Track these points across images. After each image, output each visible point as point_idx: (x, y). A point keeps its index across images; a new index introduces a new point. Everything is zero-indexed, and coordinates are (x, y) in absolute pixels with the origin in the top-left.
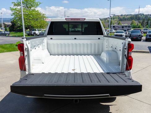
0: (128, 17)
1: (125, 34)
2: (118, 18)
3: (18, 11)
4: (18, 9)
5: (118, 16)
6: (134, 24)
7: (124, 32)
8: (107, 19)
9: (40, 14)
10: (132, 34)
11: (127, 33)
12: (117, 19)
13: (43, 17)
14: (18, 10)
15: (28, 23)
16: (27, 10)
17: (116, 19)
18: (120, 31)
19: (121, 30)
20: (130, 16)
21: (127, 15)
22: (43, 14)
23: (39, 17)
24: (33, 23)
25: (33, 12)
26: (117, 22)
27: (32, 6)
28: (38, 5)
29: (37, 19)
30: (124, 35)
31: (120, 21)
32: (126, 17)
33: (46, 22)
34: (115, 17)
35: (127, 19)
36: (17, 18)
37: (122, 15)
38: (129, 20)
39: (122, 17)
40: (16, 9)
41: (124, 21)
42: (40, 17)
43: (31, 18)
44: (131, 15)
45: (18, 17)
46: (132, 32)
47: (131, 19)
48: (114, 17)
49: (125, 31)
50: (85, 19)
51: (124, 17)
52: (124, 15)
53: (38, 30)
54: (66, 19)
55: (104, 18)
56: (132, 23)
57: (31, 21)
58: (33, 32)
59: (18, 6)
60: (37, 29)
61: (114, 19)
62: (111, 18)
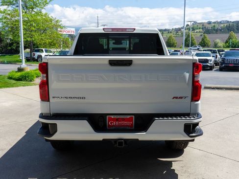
0: (223, 25)
1: (213, 59)
2: (202, 28)
3: (9, 14)
4: (9, 10)
5: (203, 24)
6: (234, 40)
7: (212, 55)
8: (180, 29)
9: (51, 20)
10: (227, 58)
11: (219, 56)
12: (201, 30)
13: (57, 25)
14: (9, 12)
15: (28, 37)
16: (26, 13)
17: (198, 30)
18: (205, 52)
19: (206, 50)
20: (225, 25)
21: (220, 23)
22: (56, 20)
23: (49, 27)
24: (37, 38)
25: (39, 17)
26: (201, 35)
27: (36, 5)
28: (48, 3)
29: (45, 30)
30: (211, 61)
31: (206, 35)
32: (217, 26)
33: (62, 35)
34: (196, 26)
35: (221, 30)
36: (7, 28)
37: (209, 23)
38: (224, 32)
39: (210, 27)
40: (5, 10)
41: (213, 33)
42: (50, 25)
43: (34, 27)
44: (228, 22)
45: (9, 25)
46: (227, 54)
47: (228, 29)
48: (194, 27)
49: (214, 52)
50: (135, 29)
51: (214, 26)
52: (214, 23)
53: (46, 51)
54: (104, 29)
55: (175, 29)
56: (230, 38)
57: (33, 33)
58: (37, 54)
59: (9, 5)
60: (44, 49)
61: (194, 30)
62: (188, 29)
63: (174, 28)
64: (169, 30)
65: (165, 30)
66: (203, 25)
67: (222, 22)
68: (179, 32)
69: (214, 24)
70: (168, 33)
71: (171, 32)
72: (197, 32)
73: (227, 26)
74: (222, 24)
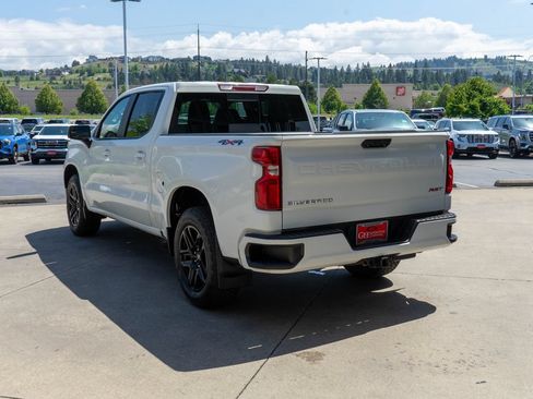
0: (152, 66)
2: (111, 72)
5: (110, 61)
8: (58, 72)
12: (108, 75)
17: (101, 76)
20: (158, 66)
21: (147, 61)
26: (109, 87)
32: (141, 68)
34: (94, 65)
35: (149, 77)
44: (162, 59)
47: (165, 75)
48: (92, 67)
51: (135, 68)
52: (134, 60)
55: (47, 70)
61: (93, 75)
62: (77, 72)
63: (44, 69)
64: (32, 73)
65: (23, 73)
66: (111, 65)
67: (151, 59)
68: (58, 78)
69: (133, 64)
70: (32, 79)
71: (37, 79)
72: (99, 79)
73: (161, 68)
74: (150, 63)
